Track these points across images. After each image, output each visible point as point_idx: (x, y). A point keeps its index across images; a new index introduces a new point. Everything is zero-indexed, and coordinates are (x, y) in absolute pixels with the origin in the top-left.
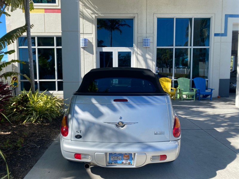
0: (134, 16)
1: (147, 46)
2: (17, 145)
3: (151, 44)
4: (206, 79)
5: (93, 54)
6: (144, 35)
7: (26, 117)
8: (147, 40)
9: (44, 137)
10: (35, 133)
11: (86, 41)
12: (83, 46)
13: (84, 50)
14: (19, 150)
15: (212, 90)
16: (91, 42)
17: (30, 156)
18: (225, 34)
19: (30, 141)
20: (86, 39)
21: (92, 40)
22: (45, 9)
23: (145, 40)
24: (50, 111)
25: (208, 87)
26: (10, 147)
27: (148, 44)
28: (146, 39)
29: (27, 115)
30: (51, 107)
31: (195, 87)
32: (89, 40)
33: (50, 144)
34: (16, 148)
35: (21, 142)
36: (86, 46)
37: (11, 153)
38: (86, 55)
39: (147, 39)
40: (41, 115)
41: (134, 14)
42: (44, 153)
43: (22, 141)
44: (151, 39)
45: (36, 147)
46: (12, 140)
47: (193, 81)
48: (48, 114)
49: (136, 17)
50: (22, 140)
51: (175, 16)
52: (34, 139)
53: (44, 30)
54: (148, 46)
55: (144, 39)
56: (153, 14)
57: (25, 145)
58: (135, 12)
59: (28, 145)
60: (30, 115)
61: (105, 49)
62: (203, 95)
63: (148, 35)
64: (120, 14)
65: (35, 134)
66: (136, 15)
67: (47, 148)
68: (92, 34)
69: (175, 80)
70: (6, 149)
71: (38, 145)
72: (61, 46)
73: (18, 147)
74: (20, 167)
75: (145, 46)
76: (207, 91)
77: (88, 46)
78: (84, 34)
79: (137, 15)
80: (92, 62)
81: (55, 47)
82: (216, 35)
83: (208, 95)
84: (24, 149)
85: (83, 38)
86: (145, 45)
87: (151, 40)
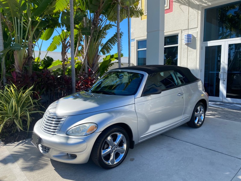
12: (186, 43)
16: (196, 36)
20: (189, 35)
38: (190, 51)
61: (211, 43)
78: (189, 29)
80: (196, 59)
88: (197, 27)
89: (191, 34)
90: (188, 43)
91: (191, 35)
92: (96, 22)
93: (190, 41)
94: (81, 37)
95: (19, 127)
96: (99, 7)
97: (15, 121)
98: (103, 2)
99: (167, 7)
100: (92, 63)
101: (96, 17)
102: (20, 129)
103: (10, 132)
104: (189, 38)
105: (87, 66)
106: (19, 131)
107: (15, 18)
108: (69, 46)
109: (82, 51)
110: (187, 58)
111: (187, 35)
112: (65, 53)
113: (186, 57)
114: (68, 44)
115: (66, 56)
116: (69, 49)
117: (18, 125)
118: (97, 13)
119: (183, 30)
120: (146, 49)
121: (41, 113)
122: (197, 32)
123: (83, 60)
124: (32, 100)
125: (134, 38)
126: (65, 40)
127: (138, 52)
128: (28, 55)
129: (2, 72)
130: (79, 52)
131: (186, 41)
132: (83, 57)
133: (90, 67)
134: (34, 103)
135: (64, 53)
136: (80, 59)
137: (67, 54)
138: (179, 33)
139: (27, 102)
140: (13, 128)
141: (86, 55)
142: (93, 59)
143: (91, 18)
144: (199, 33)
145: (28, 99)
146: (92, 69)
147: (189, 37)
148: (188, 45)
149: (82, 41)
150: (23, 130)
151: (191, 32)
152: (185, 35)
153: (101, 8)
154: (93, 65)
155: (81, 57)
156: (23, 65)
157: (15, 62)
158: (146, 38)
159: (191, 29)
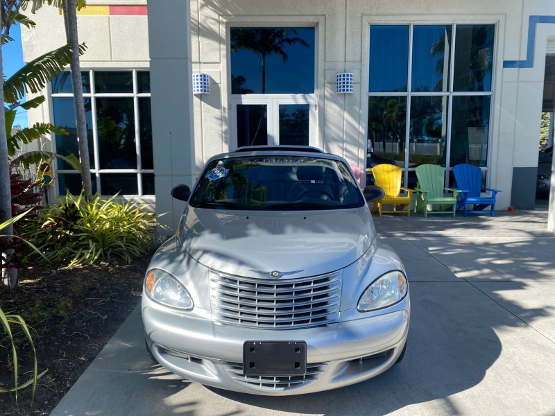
0: (317, 20)
1: (346, 92)
2: (58, 312)
3: (355, 85)
4: (483, 169)
6: (340, 66)
7: (74, 253)
8: (346, 77)
9: (115, 298)
10: (95, 289)
11: (205, 80)
12: (200, 92)
13: (201, 100)
14: (63, 324)
15: (495, 192)
16: (218, 81)
17: (86, 337)
18: (528, 63)
19: (86, 305)
20: (205, 76)
21: (219, 78)
22: (110, 6)
23: (342, 77)
24: (127, 239)
25: (487, 187)
26: (42, 317)
27: (347, 86)
28: (344, 76)
29: (76, 248)
30: (129, 232)
31: (456, 187)
32: (212, 79)
33: (130, 313)
34: (57, 319)
35: (67, 307)
36: (205, 91)
37: (45, 329)
38: (205, 111)
39: (346, 74)
40: (108, 250)
41: (316, 15)
42: (116, 331)
43: (69, 305)
44: (355, 75)
45: (99, 317)
46: (47, 303)
47: (451, 173)
48: (121, 247)
49: (320, 24)
50: (69, 302)
51: (412, 21)
52: (93, 300)
53: (109, 54)
54: (349, 92)
55: (340, 76)
56: (360, 15)
57: (75, 314)
58: (320, 13)
59: (81, 313)
60: (84, 249)
61: (248, 99)
62: (475, 205)
63: (348, 66)
64: (285, 15)
65: (95, 291)
66: (321, 20)
67: (123, 320)
68: (219, 63)
69: (411, 169)
70: (35, 322)
71: (103, 314)
72: (149, 92)
73: (62, 318)
74: (66, 358)
75: (342, 92)
76: (483, 195)
77: (209, 93)
78: (200, 63)
79: (323, 18)
81: (135, 95)
82: (507, 64)
83: (487, 205)
84: (72, 321)
85: (199, 74)
86: (342, 88)
87: (356, 78)
88: (218, 61)
89: (205, 73)
91: (207, 76)
93: (206, 89)
111: (200, 76)
122: (220, 72)
127: (54, 101)
131: (199, 89)
144: (224, 76)
151: (205, 70)
159: (204, 63)
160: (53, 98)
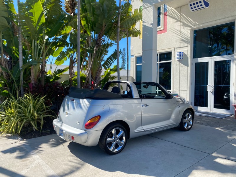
0: (234, 18)
5: (188, 66)
12: (178, 59)
13: (180, 62)
16: (187, 54)
20: (181, 53)
32: (184, 53)
38: (181, 67)
41: (233, 16)
61: (201, 60)
64: (217, 20)
78: (180, 48)
80: (187, 74)
88: (187, 46)
89: (183, 51)
90: (180, 59)
91: (182, 53)
92: (99, 42)
93: (181, 58)
94: (86, 54)
95: (35, 127)
96: (102, 30)
97: (31, 122)
98: (105, 26)
99: (162, 28)
100: (95, 76)
101: (99, 38)
102: (35, 129)
103: (27, 131)
104: (181, 56)
105: (90, 78)
106: (34, 130)
107: (34, 40)
108: (76, 62)
109: (87, 66)
110: (179, 73)
111: (179, 53)
112: (73, 67)
113: (179, 71)
114: (75, 60)
115: (73, 71)
116: (75, 64)
117: (34, 126)
118: (100, 34)
119: (176, 48)
120: (141, 64)
121: (51, 117)
122: (188, 50)
123: (87, 74)
124: (45, 106)
125: (133, 55)
126: (73, 56)
127: (137, 67)
128: (42, 69)
129: (20, 83)
130: (84, 66)
131: (178, 58)
132: (88, 71)
133: (93, 79)
134: (47, 109)
135: (71, 68)
136: (85, 73)
137: (74, 68)
138: (172, 51)
139: (40, 108)
140: (29, 128)
141: (90, 69)
142: (96, 73)
143: (95, 37)
144: (189, 51)
145: (42, 105)
146: (95, 81)
147: (181, 54)
148: (179, 61)
149: (87, 57)
150: (37, 130)
151: (182, 50)
152: (177, 52)
153: (103, 30)
154: (96, 78)
155: (86, 71)
156: (38, 77)
157: (32, 75)
158: (141, 54)
159: (182, 47)
160: (137, 66)
